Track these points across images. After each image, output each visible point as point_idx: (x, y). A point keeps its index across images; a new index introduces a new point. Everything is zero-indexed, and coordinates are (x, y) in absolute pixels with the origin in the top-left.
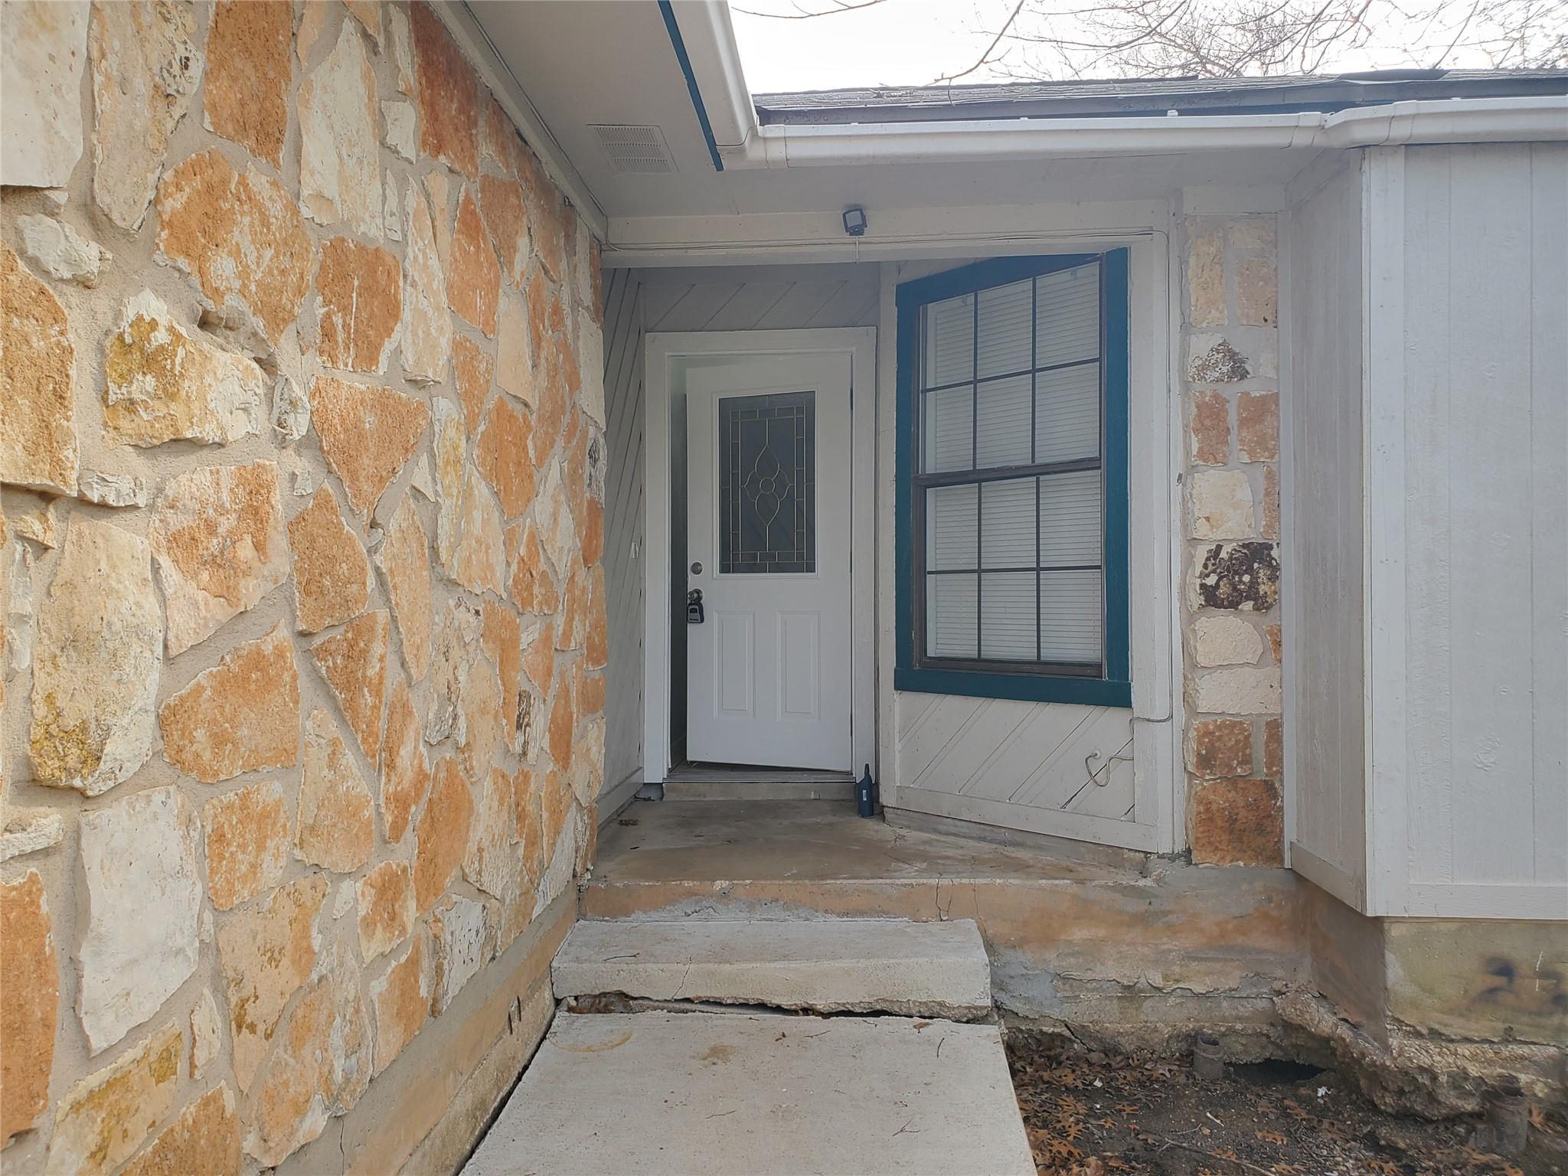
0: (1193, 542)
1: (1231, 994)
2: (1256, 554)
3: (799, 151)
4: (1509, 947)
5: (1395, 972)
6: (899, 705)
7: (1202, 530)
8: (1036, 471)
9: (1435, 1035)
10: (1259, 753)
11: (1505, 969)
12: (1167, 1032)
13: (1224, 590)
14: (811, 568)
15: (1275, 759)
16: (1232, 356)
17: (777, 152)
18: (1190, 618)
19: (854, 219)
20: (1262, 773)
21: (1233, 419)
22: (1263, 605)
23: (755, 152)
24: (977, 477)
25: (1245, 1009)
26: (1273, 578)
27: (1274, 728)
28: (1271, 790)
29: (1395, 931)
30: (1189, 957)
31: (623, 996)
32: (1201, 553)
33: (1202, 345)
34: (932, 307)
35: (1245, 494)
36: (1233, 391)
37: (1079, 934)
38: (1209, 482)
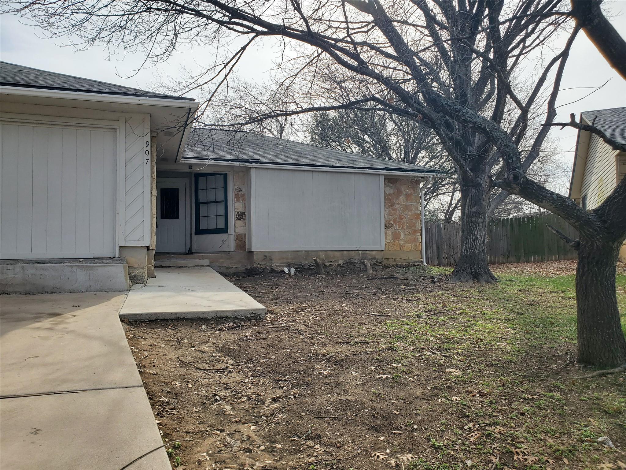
0: (235, 211)
1: (240, 268)
2: (243, 213)
3: (185, 162)
4: (267, 254)
5: (255, 257)
6: (195, 237)
7: (236, 210)
8: (216, 202)
9: (259, 264)
10: (244, 238)
11: (266, 257)
12: (232, 272)
13: (239, 218)
14: (178, 218)
15: (245, 238)
16: (240, 188)
17: (183, 162)
18: (235, 221)
19: (190, 167)
20: (244, 240)
21: (240, 196)
22: (244, 219)
23: (180, 162)
24: (207, 203)
25: (242, 269)
26: (245, 216)
27: (245, 234)
28: (245, 242)
29: (255, 253)
30: (235, 263)
31: (161, 266)
32: (236, 213)
33: (236, 187)
34: (200, 178)
35: (241, 206)
36: (240, 193)
37: (221, 261)
38: (237, 204)
